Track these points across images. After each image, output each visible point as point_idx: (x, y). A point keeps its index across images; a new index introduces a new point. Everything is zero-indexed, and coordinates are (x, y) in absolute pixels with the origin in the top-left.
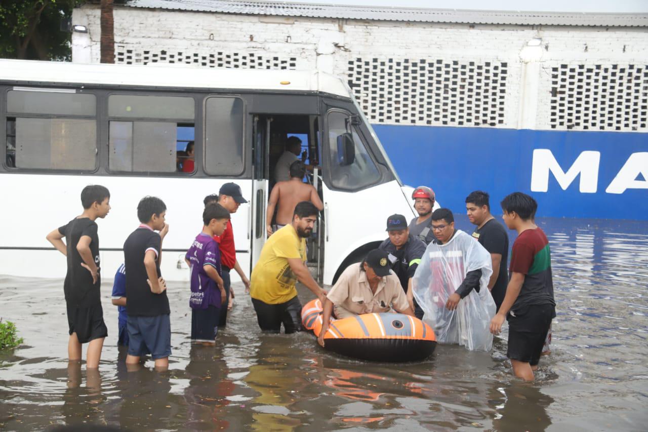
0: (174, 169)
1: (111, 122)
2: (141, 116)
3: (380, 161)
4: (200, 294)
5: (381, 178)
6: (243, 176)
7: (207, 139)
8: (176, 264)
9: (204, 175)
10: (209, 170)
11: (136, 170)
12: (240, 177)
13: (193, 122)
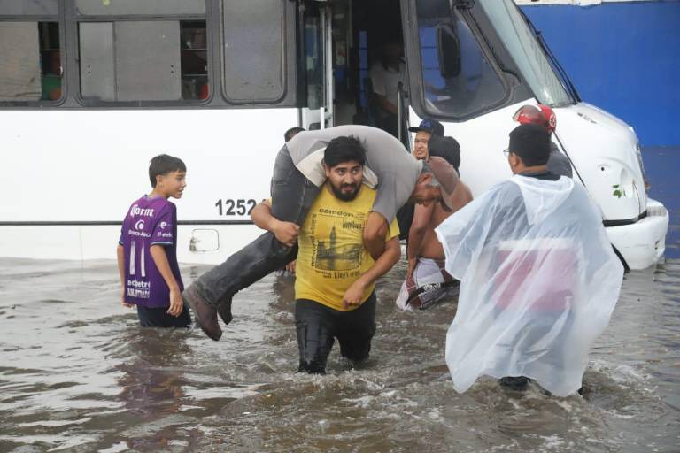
0: (178, 95)
1: (81, 25)
2: (124, 13)
3: (508, 66)
4: (146, 284)
5: (508, 96)
6: (283, 103)
7: (226, 45)
8: (189, 244)
9: (224, 104)
10: (230, 95)
11: (121, 99)
12: (280, 104)
13: (204, 18)
